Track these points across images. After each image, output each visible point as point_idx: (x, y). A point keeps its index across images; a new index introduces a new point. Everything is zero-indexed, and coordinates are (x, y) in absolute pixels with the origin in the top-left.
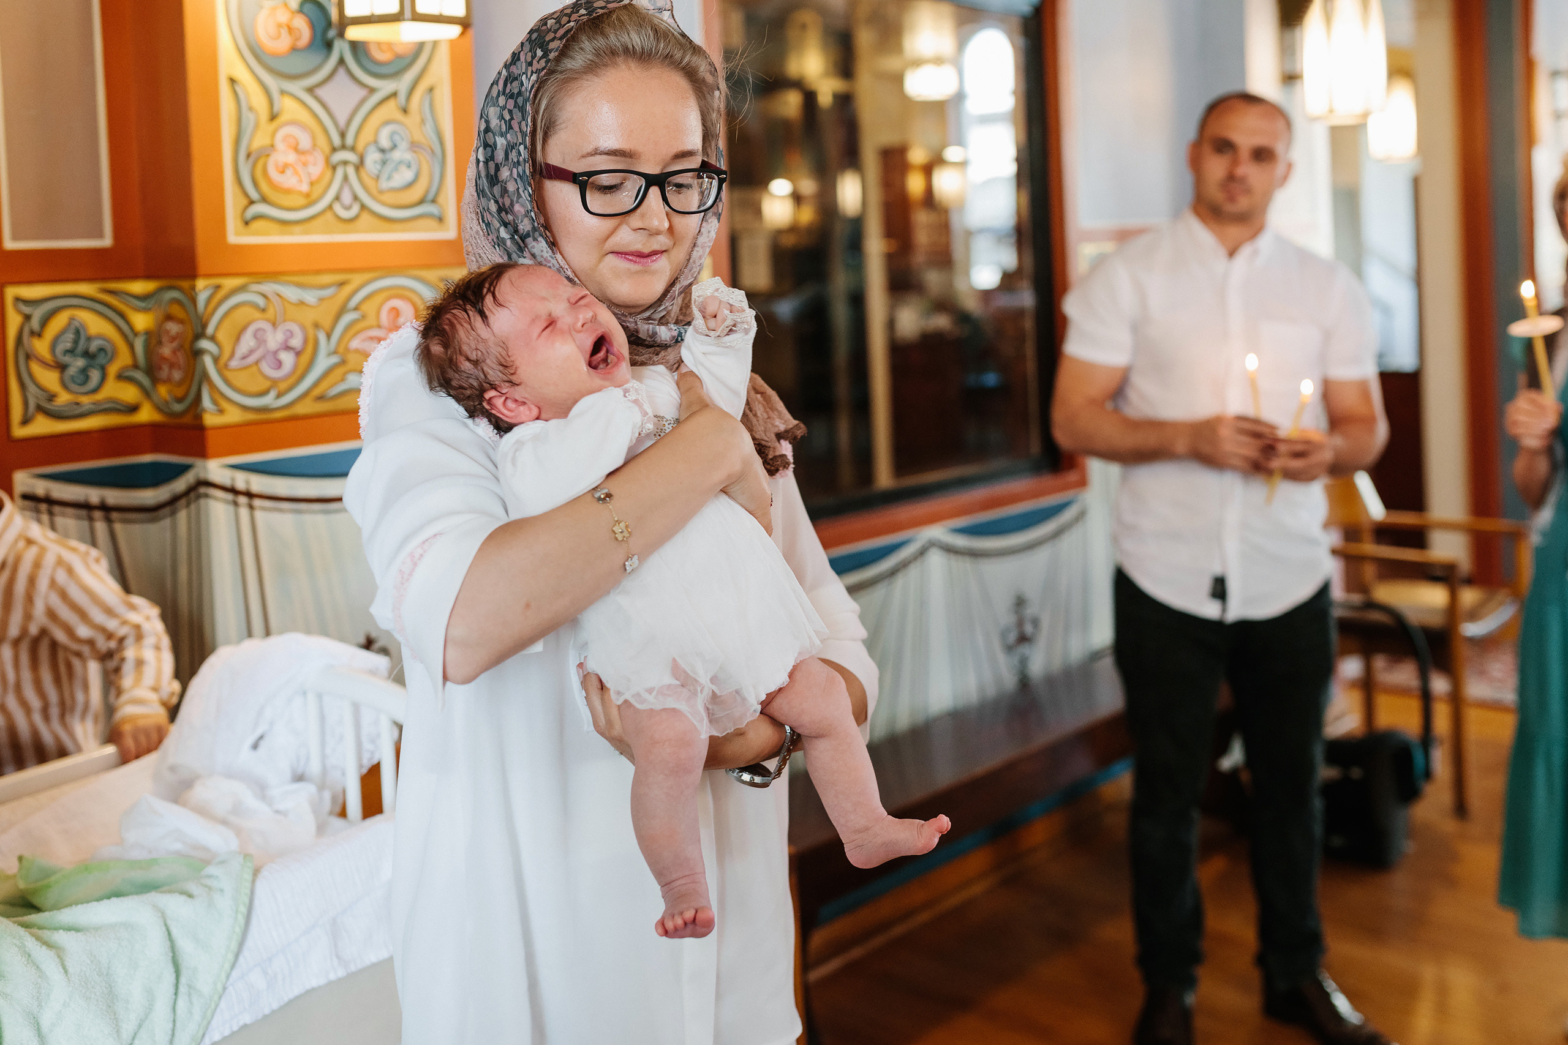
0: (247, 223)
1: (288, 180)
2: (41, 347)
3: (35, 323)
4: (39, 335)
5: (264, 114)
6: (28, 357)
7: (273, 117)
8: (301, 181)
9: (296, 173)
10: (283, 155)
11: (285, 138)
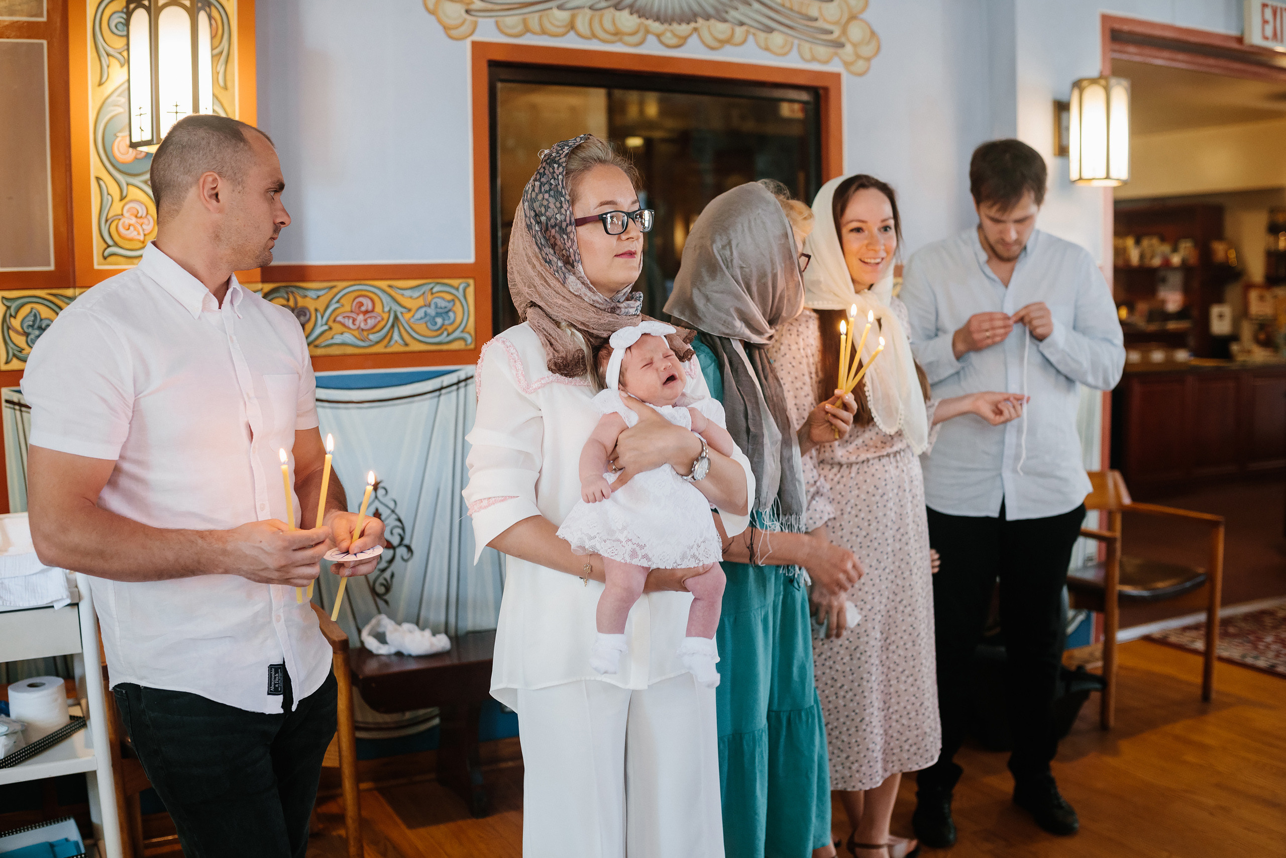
0: (105, 258)
1: (132, 234)
2: (16, 323)
3: (12, 311)
4: (15, 317)
5: (117, 196)
6: (9, 328)
7: (122, 199)
8: (139, 234)
9: (135, 229)
10: (129, 219)
11: (128, 211)
